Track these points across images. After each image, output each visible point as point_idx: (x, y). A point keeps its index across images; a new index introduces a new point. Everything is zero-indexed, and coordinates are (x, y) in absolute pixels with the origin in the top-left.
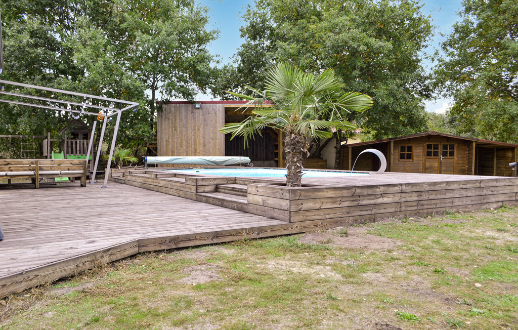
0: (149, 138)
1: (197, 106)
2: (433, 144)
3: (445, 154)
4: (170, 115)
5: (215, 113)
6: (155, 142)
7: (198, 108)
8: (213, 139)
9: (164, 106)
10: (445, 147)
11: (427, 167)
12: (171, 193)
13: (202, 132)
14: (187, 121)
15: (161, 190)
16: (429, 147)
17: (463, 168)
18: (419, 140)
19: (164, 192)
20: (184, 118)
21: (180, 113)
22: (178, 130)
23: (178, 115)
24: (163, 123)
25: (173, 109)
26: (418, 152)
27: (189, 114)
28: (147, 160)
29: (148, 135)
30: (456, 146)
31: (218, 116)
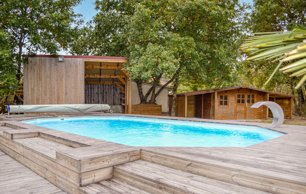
0: (14, 86)
1: (60, 59)
2: (241, 94)
3: (248, 101)
4: (35, 66)
5: (76, 66)
6: (21, 90)
7: (61, 62)
8: (74, 88)
9: (29, 58)
10: (249, 96)
11: (237, 111)
12: (32, 168)
13: (64, 82)
14: (51, 72)
15: (18, 158)
16: (239, 96)
17: (260, 111)
18: (232, 91)
19: (23, 162)
20: (48, 70)
21: (45, 66)
22: (43, 81)
23: (43, 67)
24: (29, 74)
25: (38, 61)
26: (232, 99)
27: (53, 66)
28: (9, 108)
29: (13, 84)
30: (255, 95)
31: (78, 68)
